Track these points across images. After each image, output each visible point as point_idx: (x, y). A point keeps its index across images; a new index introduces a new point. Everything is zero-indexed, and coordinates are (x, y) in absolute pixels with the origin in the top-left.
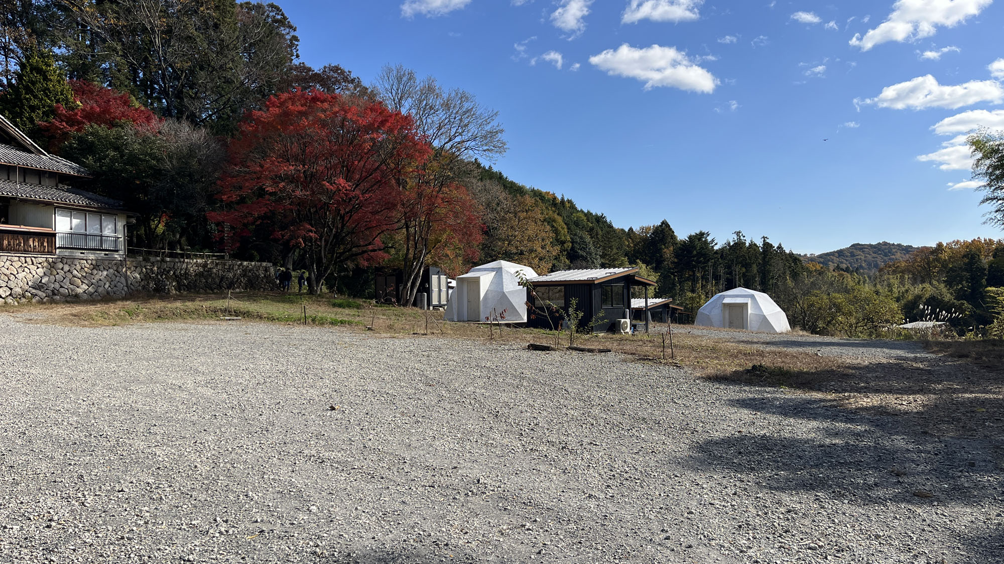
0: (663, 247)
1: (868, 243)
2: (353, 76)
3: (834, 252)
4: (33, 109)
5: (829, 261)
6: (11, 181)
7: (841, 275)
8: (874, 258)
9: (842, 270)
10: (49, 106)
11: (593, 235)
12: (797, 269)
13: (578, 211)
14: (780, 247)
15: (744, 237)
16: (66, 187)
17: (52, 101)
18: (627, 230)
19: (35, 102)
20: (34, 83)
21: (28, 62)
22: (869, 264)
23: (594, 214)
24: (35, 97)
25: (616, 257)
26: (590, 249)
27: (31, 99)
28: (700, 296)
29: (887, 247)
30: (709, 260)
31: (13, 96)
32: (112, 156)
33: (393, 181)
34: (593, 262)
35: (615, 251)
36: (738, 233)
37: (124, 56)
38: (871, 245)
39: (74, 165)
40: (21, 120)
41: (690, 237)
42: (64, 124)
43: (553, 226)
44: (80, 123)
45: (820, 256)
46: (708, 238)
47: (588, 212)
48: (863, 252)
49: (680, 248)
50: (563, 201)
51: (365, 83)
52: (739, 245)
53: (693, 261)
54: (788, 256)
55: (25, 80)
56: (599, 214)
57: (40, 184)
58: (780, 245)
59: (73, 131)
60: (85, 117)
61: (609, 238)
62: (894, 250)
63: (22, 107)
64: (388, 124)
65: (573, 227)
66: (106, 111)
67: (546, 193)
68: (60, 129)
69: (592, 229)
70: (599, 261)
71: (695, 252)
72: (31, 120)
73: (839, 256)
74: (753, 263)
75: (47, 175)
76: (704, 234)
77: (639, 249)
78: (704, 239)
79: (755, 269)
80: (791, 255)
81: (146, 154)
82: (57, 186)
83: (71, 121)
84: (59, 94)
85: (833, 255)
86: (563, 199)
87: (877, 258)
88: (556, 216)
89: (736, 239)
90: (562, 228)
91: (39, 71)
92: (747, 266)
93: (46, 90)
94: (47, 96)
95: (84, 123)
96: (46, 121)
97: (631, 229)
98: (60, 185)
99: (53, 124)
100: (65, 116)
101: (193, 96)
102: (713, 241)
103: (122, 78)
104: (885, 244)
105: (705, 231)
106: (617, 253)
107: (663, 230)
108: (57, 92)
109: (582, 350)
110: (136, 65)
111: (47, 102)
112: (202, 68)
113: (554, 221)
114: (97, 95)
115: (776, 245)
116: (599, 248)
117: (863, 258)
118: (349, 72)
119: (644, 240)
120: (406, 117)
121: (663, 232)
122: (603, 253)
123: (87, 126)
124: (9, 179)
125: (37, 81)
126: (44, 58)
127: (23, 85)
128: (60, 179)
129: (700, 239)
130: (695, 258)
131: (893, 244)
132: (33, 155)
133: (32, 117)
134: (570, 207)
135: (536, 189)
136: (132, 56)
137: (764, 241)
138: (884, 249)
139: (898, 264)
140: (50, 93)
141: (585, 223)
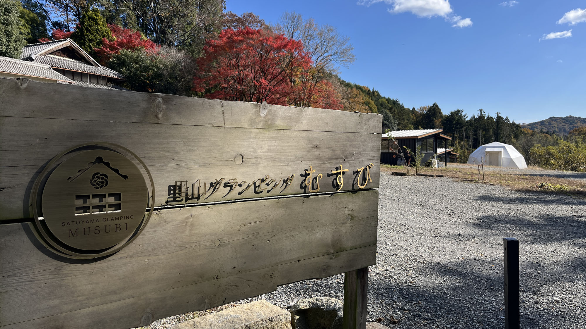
0: (434, 119)
1: (560, 117)
2: (260, 19)
3: (538, 122)
4: (91, 41)
5: (535, 127)
6: (83, 82)
7: (545, 136)
8: (563, 126)
9: (544, 133)
10: (99, 39)
11: (392, 112)
12: (518, 132)
13: (382, 98)
14: (507, 119)
15: (484, 112)
16: (111, 85)
17: (101, 36)
18: (411, 109)
19: (91, 37)
20: (90, 26)
21: (86, 14)
22: (560, 130)
23: (392, 99)
24: (92, 34)
25: (406, 125)
26: (391, 120)
27: (89, 35)
28: (457, 148)
29: (572, 119)
30: (462, 127)
31: (80, 34)
32: (135, 67)
33: (289, 80)
34: (393, 128)
35: (406, 121)
36: (481, 110)
37: (134, 10)
38: (561, 118)
39: (116, 73)
40: (85, 47)
41: (452, 113)
42: (108, 49)
43: (369, 107)
44: (116, 49)
45: (529, 125)
46: (462, 113)
47: (388, 98)
48: (557, 122)
49: (445, 120)
50: (373, 92)
51: (267, 23)
52: (481, 118)
53: (453, 127)
54: (512, 125)
55: (86, 25)
56: (395, 99)
57: (98, 83)
58: (507, 117)
59: (113, 53)
60: (118, 45)
61: (402, 114)
62: (576, 121)
63: (85, 40)
64: (289, 47)
65: (379, 107)
66: (129, 42)
67: (363, 87)
68: (106, 52)
69: (391, 108)
70: (397, 127)
71: (454, 122)
72: (90, 47)
73: (541, 124)
74: (490, 129)
75: (101, 78)
76: (459, 111)
77: (419, 120)
78: (460, 114)
79: (491, 132)
80: (514, 124)
81: (153, 66)
82: (107, 84)
83: (112, 48)
84: (104, 32)
85: (538, 124)
86: (373, 90)
87: (565, 126)
88: (371, 101)
89: (479, 114)
90: (374, 107)
91: (93, 19)
92: (486, 130)
93: (97, 30)
94: (98, 33)
95: (118, 48)
96: (98, 48)
97: (414, 109)
98: (108, 84)
99: (102, 50)
100: (108, 45)
101: (171, 32)
102: (465, 115)
103: (133, 23)
104: (571, 117)
105: (460, 109)
106: (407, 123)
107: (434, 108)
108: (103, 31)
109: (426, 176)
110: (140, 15)
111: (98, 37)
112: (175, 16)
113: (370, 103)
114: (122, 33)
115: (504, 118)
116: (396, 120)
117: (556, 126)
118: (258, 16)
119: (423, 115)
120: (298, 42)
121: (434, 110)
122: (399, 122)
123: (121, 50)
124: (82, 80)
125: (92, 25)
126: (95, 12)
127: (85, 27)
128: (109, 80)
129: (457, 114)
130: (454, 126)
131: (576, 117)
132: (94, 67)
133: (91, 46)
134: (377, 95)
135: (357, 85)
136: (138, 10)
137: (498, 115)
138: (570, 120)
139: (582, 129)
140: (99, 32)
141: (386, 105)
